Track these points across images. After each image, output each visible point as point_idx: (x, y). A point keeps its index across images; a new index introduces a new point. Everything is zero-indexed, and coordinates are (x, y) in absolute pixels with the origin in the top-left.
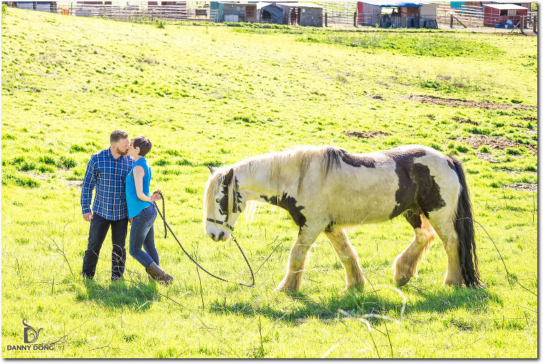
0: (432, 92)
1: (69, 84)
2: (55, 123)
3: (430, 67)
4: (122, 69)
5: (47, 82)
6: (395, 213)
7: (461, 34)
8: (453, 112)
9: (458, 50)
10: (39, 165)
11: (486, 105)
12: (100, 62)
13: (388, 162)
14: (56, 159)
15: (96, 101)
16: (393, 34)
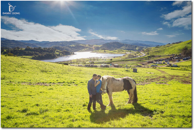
0: (113, 73)
1: (72, 73)
2: (71, 77)
3: (112, 71)
4: (78, 71)
5: (69, 73)
6: (123, 90)
7: (112, 68)
8: (117, 76)
9: (113, 69)
10: (70, 83)
11: (120, 75)
12: (75, 70)
13: (122, 80)
14: (72, 82)
15: (75, 75)
16: (105, 68)
